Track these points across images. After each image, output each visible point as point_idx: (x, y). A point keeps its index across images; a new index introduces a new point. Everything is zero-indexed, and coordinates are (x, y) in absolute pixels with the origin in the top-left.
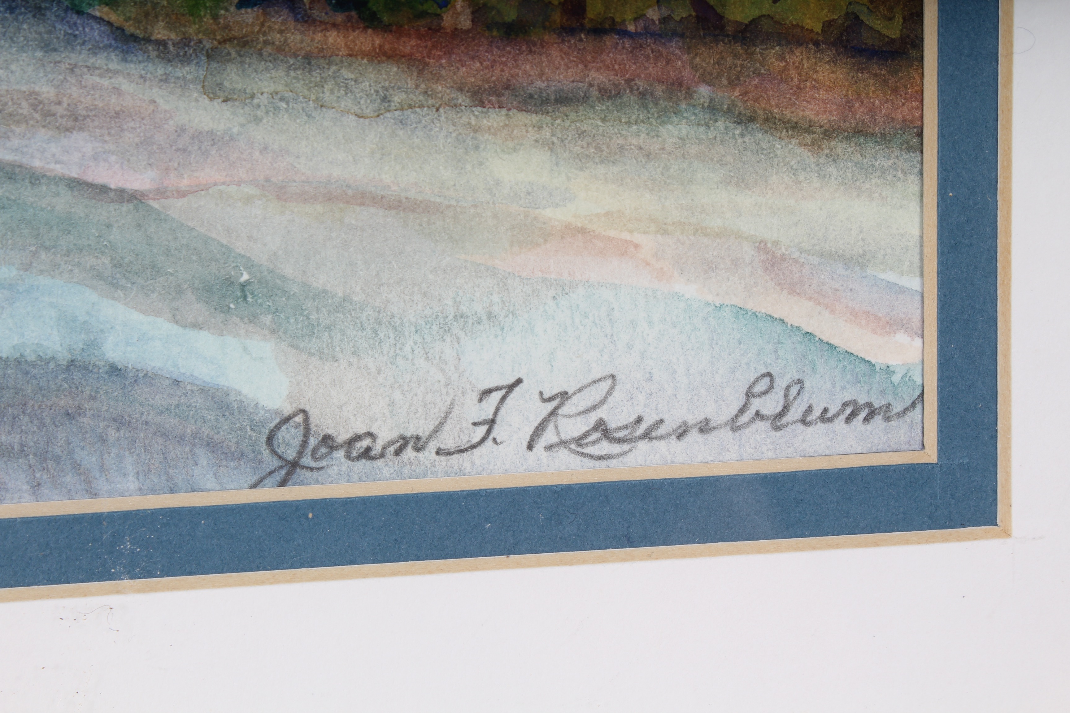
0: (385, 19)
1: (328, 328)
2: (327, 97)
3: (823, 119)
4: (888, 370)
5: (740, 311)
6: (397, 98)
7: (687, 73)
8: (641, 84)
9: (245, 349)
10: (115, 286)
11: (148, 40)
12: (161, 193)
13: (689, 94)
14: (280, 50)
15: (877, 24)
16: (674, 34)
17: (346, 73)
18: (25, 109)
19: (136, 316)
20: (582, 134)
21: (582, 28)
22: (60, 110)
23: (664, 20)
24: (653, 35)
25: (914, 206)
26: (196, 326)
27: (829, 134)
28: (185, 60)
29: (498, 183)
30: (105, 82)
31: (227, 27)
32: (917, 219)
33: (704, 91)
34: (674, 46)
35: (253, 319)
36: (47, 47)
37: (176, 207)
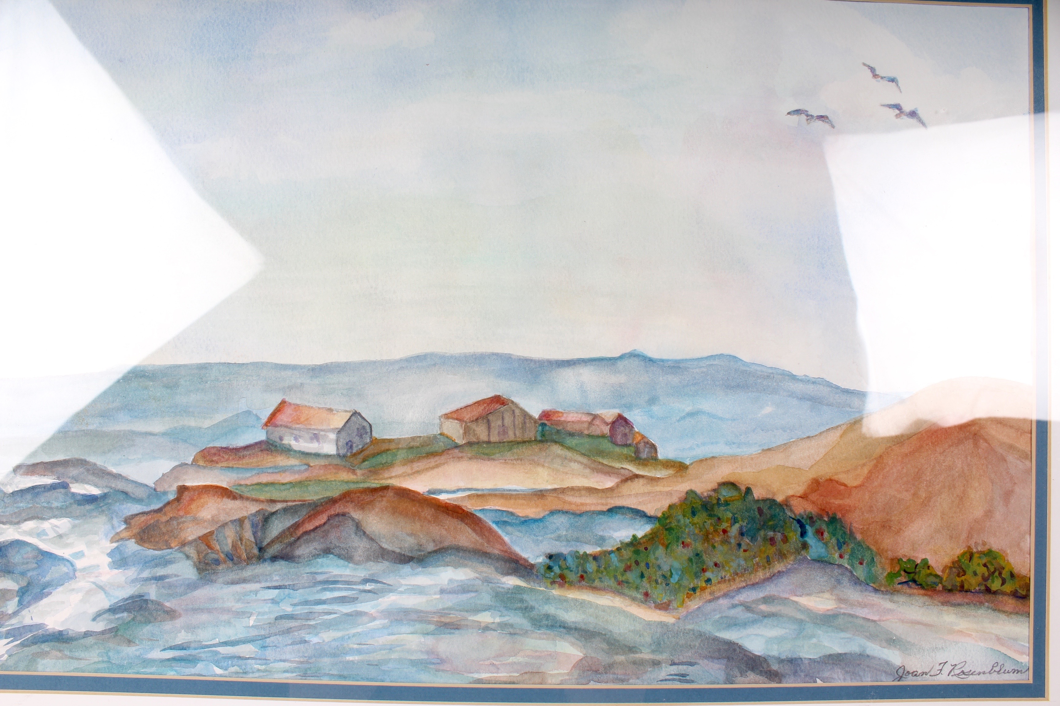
0: (926, 588)
1: (910, 649)
2: (913, 603)
3: (1010, 610)
4: (1022, 663)
5: (991, 649)
6: (927, 603)
7: (983, 600)
8: (974, 602)
9: (893, 653)
10: (870, 639)
11: (880, 590)
12: (880, 620)
13: (984, 605)
14: (905, 593)
15: (1021, 591)
16: (981, 592)
17: (917, 598)
18: (856, 603)
19: (873, 645)
20: (962, 612)
21: (963, 591)
22: (862, 604)
23: (979, 589)
24: (977, 592)
26: (884, 648)
27: (1011, 613)
28: (887, 594)
29: (945, 621)
30: (871, 598)
31: (895, 588)
32: (1028, 632)
33: (987, 604)
34: (981, 594)
35: (895, 647)
36: (861, 591)
37: (882, 624)
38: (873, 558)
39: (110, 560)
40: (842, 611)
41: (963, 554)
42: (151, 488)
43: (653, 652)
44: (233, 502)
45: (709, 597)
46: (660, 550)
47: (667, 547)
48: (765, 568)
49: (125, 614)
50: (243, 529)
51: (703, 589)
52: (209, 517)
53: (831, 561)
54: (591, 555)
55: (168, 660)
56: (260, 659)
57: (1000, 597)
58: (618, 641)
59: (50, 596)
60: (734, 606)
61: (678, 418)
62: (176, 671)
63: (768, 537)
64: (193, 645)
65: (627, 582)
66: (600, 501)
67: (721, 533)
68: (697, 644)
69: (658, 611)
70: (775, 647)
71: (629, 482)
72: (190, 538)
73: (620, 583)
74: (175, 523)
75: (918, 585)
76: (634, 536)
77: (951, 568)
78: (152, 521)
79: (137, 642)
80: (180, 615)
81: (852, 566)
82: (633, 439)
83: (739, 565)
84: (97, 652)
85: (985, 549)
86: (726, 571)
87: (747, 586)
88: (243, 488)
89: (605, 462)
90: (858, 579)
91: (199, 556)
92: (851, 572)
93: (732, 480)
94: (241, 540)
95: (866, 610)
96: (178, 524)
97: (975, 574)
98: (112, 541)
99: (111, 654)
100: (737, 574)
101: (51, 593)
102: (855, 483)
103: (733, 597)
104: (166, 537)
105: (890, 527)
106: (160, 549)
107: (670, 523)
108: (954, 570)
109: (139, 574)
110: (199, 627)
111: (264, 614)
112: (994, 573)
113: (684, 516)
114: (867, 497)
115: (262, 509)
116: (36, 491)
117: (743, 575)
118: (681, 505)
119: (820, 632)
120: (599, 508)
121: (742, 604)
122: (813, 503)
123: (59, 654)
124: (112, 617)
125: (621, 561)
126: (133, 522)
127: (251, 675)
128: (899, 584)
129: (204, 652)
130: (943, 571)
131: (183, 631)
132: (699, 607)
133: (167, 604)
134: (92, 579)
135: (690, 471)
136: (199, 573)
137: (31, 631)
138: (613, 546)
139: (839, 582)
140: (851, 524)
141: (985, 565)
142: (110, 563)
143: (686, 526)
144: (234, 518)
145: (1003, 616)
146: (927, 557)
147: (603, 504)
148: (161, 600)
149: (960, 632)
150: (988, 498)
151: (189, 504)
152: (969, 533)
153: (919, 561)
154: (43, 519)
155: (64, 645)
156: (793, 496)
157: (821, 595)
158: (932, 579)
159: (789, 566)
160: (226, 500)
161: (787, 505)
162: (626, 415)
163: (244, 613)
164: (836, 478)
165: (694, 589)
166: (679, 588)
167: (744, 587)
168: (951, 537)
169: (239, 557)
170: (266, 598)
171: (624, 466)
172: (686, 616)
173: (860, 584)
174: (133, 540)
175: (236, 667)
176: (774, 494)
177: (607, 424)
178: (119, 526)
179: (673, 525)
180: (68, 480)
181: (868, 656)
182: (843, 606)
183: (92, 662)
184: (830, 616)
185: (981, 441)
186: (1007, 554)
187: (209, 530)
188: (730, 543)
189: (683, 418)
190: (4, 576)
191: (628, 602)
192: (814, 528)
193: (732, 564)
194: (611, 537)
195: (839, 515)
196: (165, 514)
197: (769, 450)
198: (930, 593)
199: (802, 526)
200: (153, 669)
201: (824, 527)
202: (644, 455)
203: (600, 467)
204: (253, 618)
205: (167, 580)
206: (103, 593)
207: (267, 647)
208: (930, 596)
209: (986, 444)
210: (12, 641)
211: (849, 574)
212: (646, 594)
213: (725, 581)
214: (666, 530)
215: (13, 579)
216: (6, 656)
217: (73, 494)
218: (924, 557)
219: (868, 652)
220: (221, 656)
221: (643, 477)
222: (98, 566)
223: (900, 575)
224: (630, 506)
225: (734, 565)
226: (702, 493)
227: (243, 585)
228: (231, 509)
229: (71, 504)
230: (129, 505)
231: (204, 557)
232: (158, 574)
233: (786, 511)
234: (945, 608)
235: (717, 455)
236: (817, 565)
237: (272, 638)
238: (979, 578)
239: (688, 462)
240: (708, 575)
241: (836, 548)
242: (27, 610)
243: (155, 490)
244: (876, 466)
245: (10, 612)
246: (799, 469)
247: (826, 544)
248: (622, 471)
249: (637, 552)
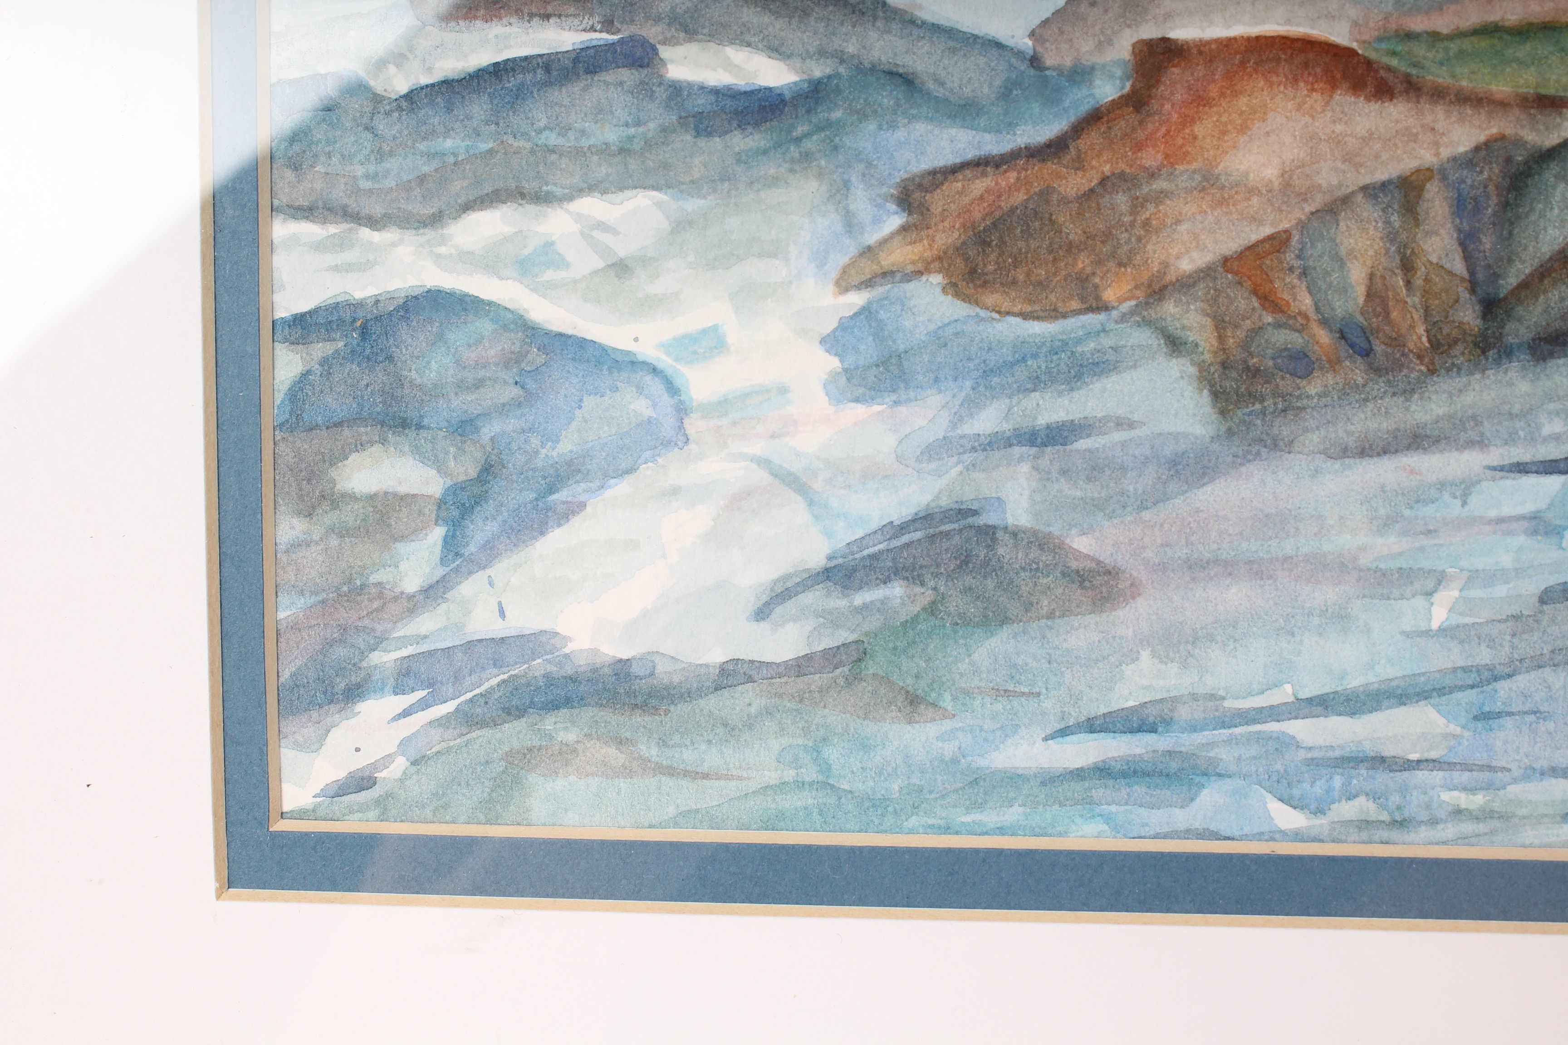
39: (834, 363)
42: (1019, 54)
44: (1375, 106)
49: (896, 590)
50: (1417, 222)
52: (1271, 173)
55: (1079, 774)
56: (1467, 767)
59: (576, 521)
62: (1108, 819)
64: (1183, 713)
72: (1186, 266)
74: (1121, 200)
78: (1019, 197)
79: (947, 702)
80: (1135, 590)
84: (775, 745)
88: (1420, 50)
91: (1221, 338)
94: (1407, 266)
96: (1137, 205)
98: (843, 285)
99: (833, 754)
101: (582, 506)
104: (1083, 262)
106: (1054, 314)
109: (957, 420)
110: (1211, 639)
111: (1491, 577)
115: (1503, 137)
116: (511, 83)
123: (615, 755)
124: (838, 603)
126: (937, 201)
127: (1424, 833)
131: (1145, 655)
133: (1082, 544)
134: (756, 448)
136: (1223, 413)
137: (497, 663)
142: (834, 376)
144: (1381, 176)
148: (1055, 529)
151: (1187, 121)
154: (542, 198)
155: (638, 718)
160: (1345, 98)
163: (1407, 575)
169: (1396, 342)
170: (1508, 510)
174: (937, 279)
175: (1362, 799)
178: (877, 221)
180: (651, 32)
183: (754, 785)
187: (1267, 231)
190: (383, 441)
196: (1079, 164)
200: (1013, 814)
204: (1447, 596)
205: (1082, 444)
206: (799, 502)
207: (1499, 715)
210: (424, 705)
215: (417, 451)
216: (401, 764)
217: (677, 89)
220: (1302, 754)
222: (783, 390)
227: (1413, 460)
228: (1367, 140)
229: (665, 130)
230: (921, 128)
231: (1245, 345)
232: (1043, 420)
237: (1522, 681)
242: (480, 577)
243: (1035, 61)
245: (412, 584)
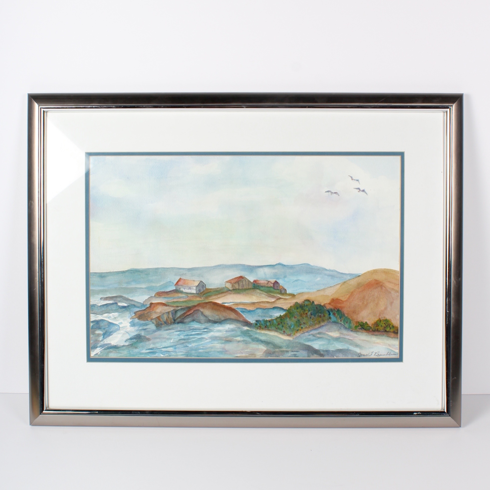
0: (367, 330)
3: (392, 337)
4: (396, 352)
5: (387, 348)
8: (381, 334)
11: (353, 331)
12: (353, 340)
14: (360, 332)
15: (396, 331)
21: (378, 331)
25: (398, 342)
31: (357, 330)
33: (385, 335)
34: (383, 332)
37: (354, 340)
38: (350, 322)
39: (130, 324)
40: (341, 337)
41: (378, 320)
42: (142, 303)
43: (286, 348)
44: (166, 307)
45: (302, 332)
46: (288, 319)
47: (290, 318)
48: (318, 324)
49: (135, 340)
50: (169, 315)
51: (300, 330)
52: (159, 311)
53: (338, 322)
54: (268, 320)
55: (148, 353)
56: (174, 352)
57: (389, 333)
58: (276, 345)
59: (112, 335)
60: (310, 335)
61: (292, 282)
62: (150, 356)
63: (319, 315)
64: (155, 348)
65: (279, 328)
66: (270, 305)
67: (305, 314)
68: (299, 346)
69: (288, 337)
70: (322, 347)
71: (279, 300)
72: (154, 318)
73: (277, 328)
74: (149, 313)
75: (364, 329)
76: (280, 315)
77: (374, 324)
78: (142, 313)
79: (138, 348)
80: (151, 340)
81: (344, 324)
82: (280, 288)
83: (311, 323)
84: (126, 351)
85: (385, 319)
86: (307, 325)
87: (313, 329)
88: (170, 303)
89: (272, 294)
90: (346, 327)
91: (156, 323)
92: (344, 325)
93: (308, 299)
94: (169, 318)
95: (349, 337)
96: (150, 314)
97: (382, 326)
98: (131, 319)
99: (131, 351)
100: (310, 326)
101: (113, 334)
102: (345, 300)
103: (309, 332)
104: (147, 318)
105: (356, 313)
106: (145, 321)
107: (291, 311)
108: (375, 325)
109: (138, 328)
110: (156, 343)
111: (175, 339)
112: (387, 326)
113: (295, 309)
114: (348, 304)
115: (175, 309)
116: (108, 305)
117: (312, 326)
118: (294, 306)
119: (335, 343)
120: (270, 307)
121: (312, 334)
122: (332, 305)
123: (115, 352)
124: (131, 341)
125: (277, 322)
126: (137, 313)
127: (172, 356)
128: (359, 329)
129: (158, 350)
130: (372, 325)
131: (152, 344)
132: (299, 335)
133: (147, 337)
134: (125, 330)
135: (296, 296)
136: (157, 328)
137: (107, 345)
138: (274, 318)
139: (340, 328)
140: (344, 311)
141: (385, 324)
142: (130, 325)
143: (295, 312)
144: (167, 312)
145: (390, 338)
146: (367, 321)
147: (271, 306)
148: (145, 336)
149: (377, 343)
150: (386, 304)
151: (153, 308)
152: (380, 314)
153: (364, 322)
154: (110, 313)
155: (117, 349)
156: (326, 304)
157: (335, 332)
158: (368, 328)
159: (326, 324)
160: (164, 306)
161: (324, 306)
162: (278, 281)
163: (169, 339)
164: (339, 298)
165: (298, 330)
166: (294, 330)
167: (312, 330)
168: (374, 315)
169: (168, 323)
170: (176, 334)
171: (277, 295)
172: (296, 338)
173: (347, 329)
174: (137, 319)
175: (167, 354)
176: (321, 303)
177: (272, 284)
178: (133, 315)
179: (291, 312)
180: (117, 302)
181: (350, 350)
182: (342, 335)
183: (125, 354)
184: (337, 338)
185: (383, 287)
186: (391, 320)
187: (159, 315)
188: (308, 317)
189: (294, 281)
190: (99, 330)
191: (279, 334)
192: (333, 313)
193: (308, 323)
194: (274, 315)
195: (340, 309)
196: (146, 311)
197: (319, 290)
198: (368, 332)
199: (329, 312)
200: (143, 356)
201: (336, 312)
202: (283, 292)
203: (270, 296)
204: (172, 340)
205: (147, 330)
206: (128, 334)
207: (176, 348)
208: (368, 333)
209: (385, 288)
210: (101, 348)
211: (343, 326)
212: (284, 332)
213: (307, 328)
214: (290, 313)
215: (101, 330)
216: (100, 353)
217: (119, 306)
218: (366, 321)
219: (350, 349)
220: (163, 351)
221: (282, 298)
222: (127, 326)
223: (359, 326)
224: (279, 307)
225: (309, 323)
226: (300, 303)
227: (169, 331)
228: (166, 309)
229: (118, 309)
230: (136, 308)
231: (158, 323)
232: (144, 328)
233: (324, 308)
234: (373, 336)
235: (304, 292)
236: (334, 323)
237: (178, 346)
238: (383, 327)
239: (295, 294)
240: (302, 326)
241: (339, 318)
242: (105, 339)
243: (143, 304)
244: (351, 295)
245: (101, 340)
246: (328, 296)
247: (336, 317)
248: (277, 297)
249: (281, 320)
